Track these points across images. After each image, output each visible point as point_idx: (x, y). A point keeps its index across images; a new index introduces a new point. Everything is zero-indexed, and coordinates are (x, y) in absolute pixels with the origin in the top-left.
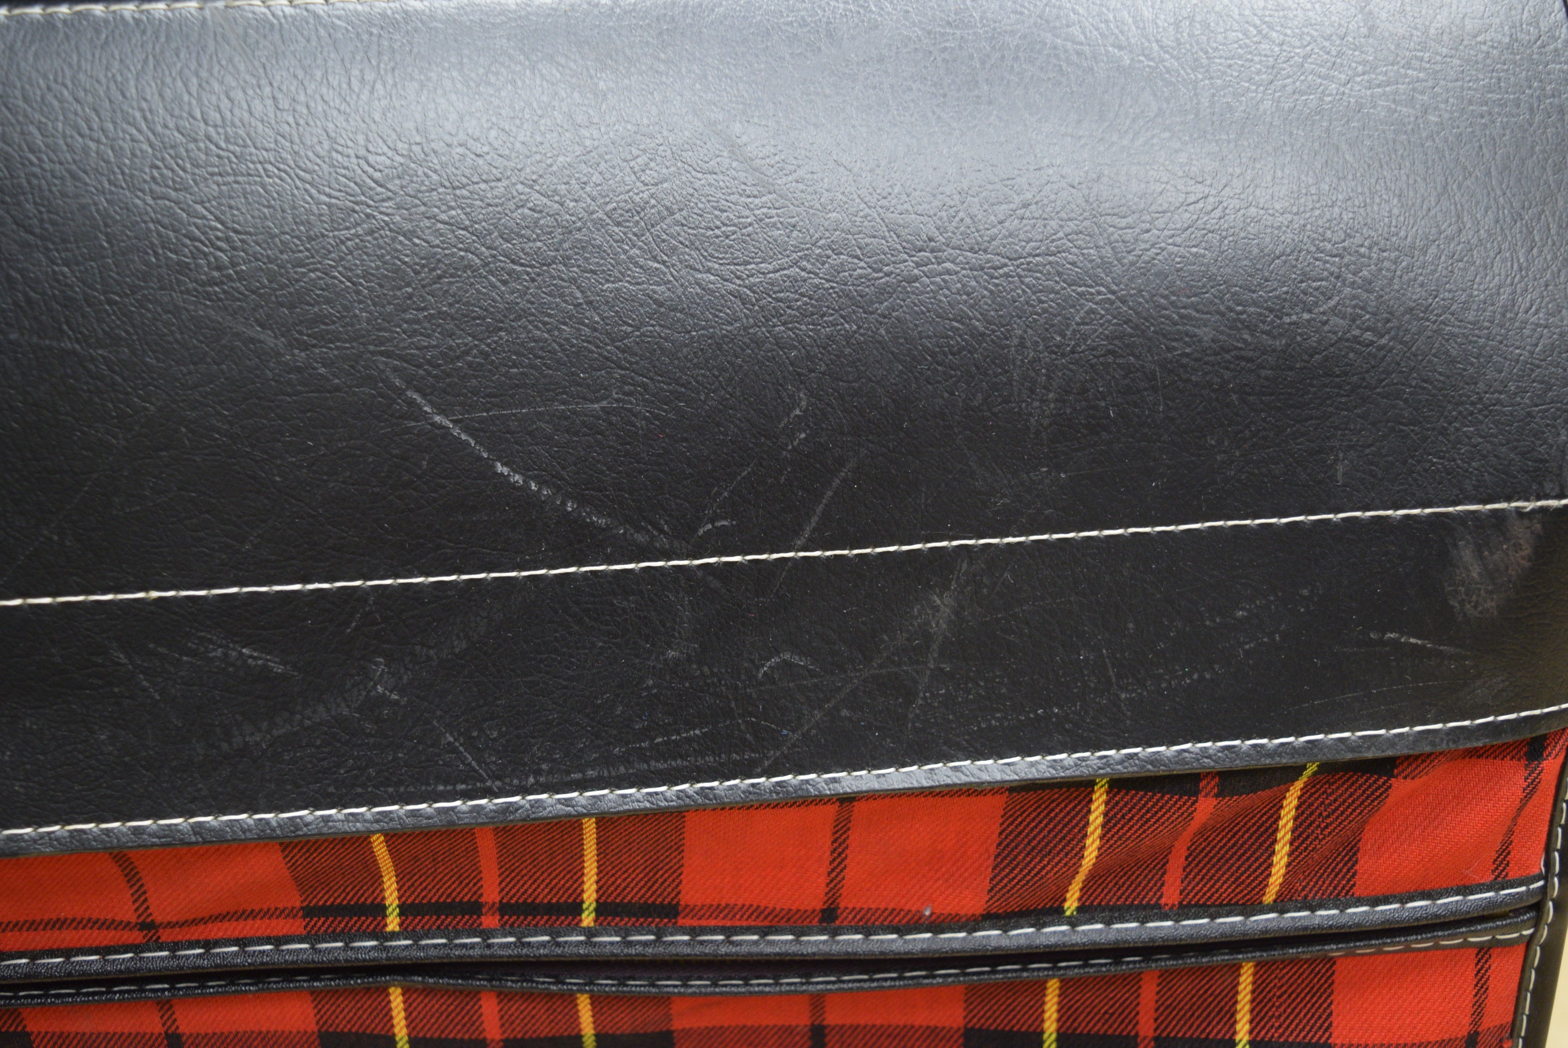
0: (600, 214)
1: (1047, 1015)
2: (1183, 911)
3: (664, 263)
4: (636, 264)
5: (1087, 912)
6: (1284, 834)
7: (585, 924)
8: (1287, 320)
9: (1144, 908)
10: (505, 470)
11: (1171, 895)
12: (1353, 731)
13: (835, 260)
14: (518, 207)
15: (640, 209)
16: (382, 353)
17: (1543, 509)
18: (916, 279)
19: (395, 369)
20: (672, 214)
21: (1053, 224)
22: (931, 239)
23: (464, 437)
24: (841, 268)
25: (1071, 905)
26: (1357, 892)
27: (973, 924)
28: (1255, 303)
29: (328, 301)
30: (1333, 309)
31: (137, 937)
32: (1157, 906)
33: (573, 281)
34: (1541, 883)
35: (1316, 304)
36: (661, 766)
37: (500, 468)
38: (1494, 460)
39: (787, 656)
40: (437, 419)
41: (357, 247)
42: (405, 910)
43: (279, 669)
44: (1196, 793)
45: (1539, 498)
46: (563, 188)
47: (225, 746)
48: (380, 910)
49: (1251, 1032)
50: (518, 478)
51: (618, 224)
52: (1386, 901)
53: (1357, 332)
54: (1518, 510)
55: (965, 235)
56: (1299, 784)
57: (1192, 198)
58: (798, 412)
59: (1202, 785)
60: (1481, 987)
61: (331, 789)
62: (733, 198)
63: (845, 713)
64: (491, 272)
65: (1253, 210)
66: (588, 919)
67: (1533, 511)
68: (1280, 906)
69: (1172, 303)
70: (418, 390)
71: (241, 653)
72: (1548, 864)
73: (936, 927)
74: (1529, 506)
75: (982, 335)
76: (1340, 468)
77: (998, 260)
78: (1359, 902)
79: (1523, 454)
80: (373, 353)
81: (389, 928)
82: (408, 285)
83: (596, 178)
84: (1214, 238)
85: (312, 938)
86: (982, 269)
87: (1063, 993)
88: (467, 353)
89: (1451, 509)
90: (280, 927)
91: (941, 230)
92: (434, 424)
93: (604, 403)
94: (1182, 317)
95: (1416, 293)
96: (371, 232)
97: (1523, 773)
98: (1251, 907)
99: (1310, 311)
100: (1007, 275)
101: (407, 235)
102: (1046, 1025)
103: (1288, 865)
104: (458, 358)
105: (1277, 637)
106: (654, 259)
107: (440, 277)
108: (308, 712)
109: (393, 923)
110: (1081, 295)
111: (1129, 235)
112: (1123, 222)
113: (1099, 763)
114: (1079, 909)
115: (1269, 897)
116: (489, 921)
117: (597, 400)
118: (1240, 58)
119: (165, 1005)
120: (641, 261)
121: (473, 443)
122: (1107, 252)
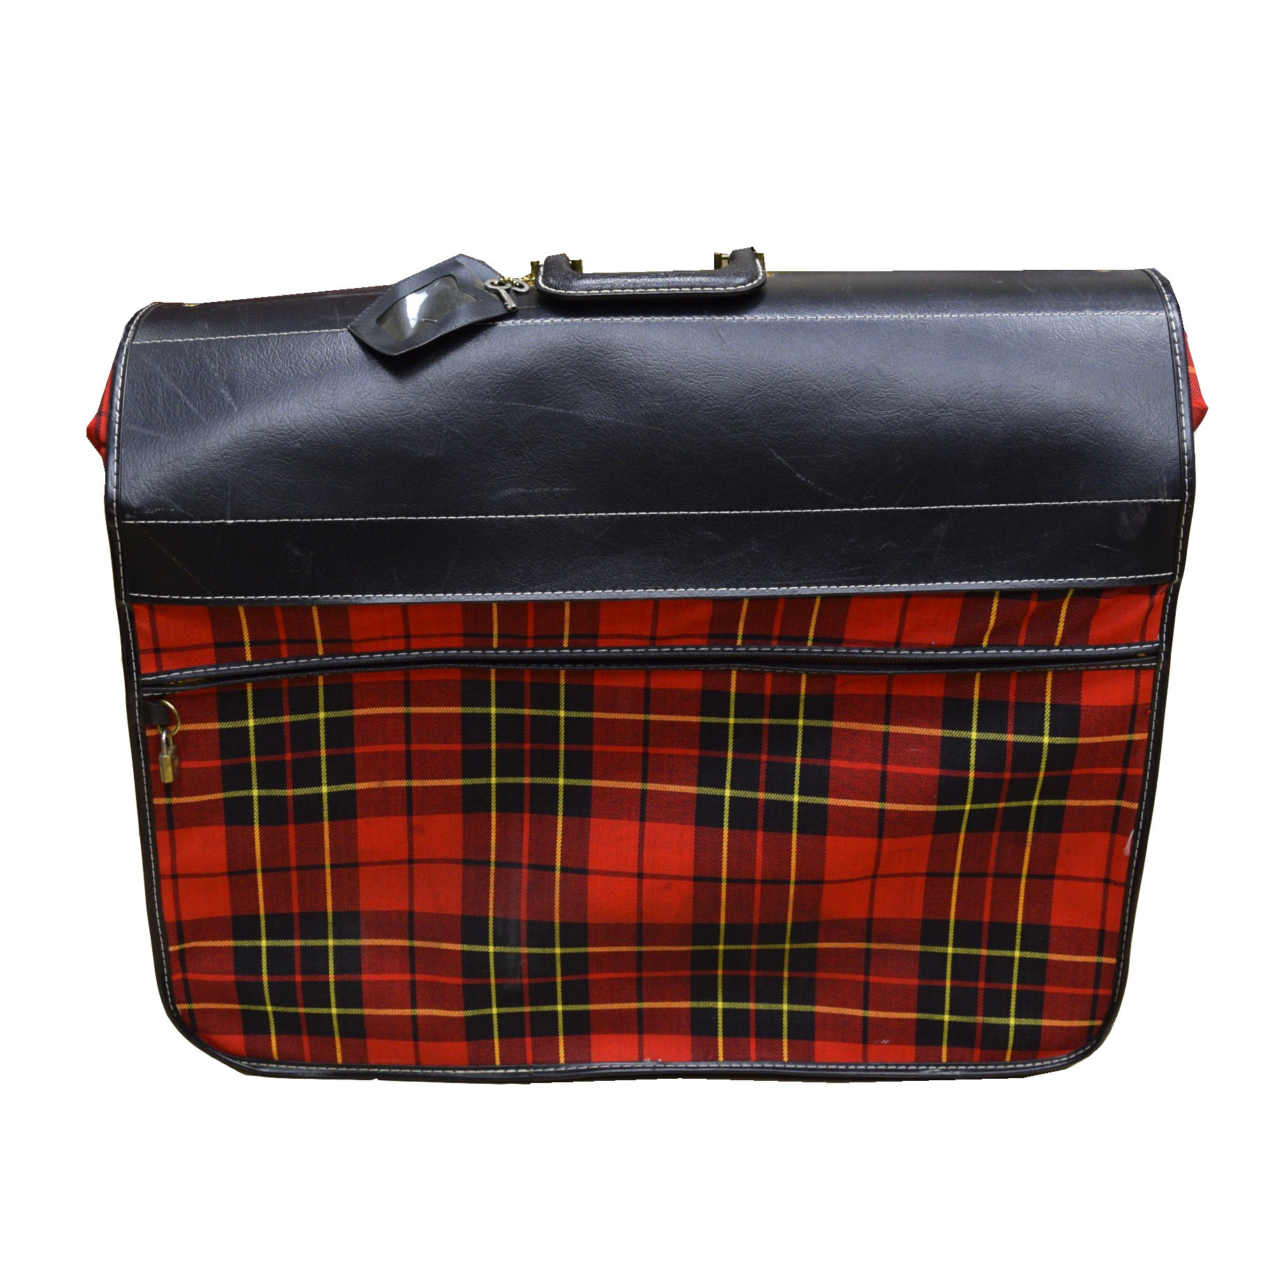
0: (835, 392)
1: (975, 692)
2: (1027, 647)
3: (855, 409)
4: (846, 410)
5: (990, 646)
6: (1062, 619)
7: (809, 645)
8: (1063, 435)
9: (1009, 646)
10: (800, 476)
11: (1021, 642)
12: (1085, 578)
13: (912, 410)
14: (808, 389)
15: (848, 391)
16: (762, 436)
17: (1151, 502)
18: (938, 417)
19: (765, 441)
20: (859, 393)
21: (986, 400)
22: (944, 404)
23: (787, 464)
24: (914, 413)
25: (985, 644)
26: (1089, 643)
27: (949, 649)
28: (1053, 429)
29: (745, 418)
30: (1079, 432)
31: (647, 643)
32: (1016, 645)
33: (825, 414)
34: (1158, 644)
35: (1074, 430)
36: (846, 579)
37: (798, 475)
38: (1134, 485)
39: (890, 543)
40: (778, 458)
41: (756, 400)
42: (744, 637)
43: (720, 540)
44: (1030, 599)
45: (1148, 499)
46: (823, 384)
47: (700, 565)
48: (736, 636)
49: (1051, 700)
50: (803, 479)
51: (841, 396)
52: (1100, 647)
53: (1087, 440)
54: (1142, 503)
55: (956, 404)
56: (1067, 599)
57: (1032, 394)
58: (898, 460)
59: (1032, 596)
60: (1137, 686)
61: (735, 582)
62: (880, 389)
63: (909, 564)
64: (799, 410)
65: (1053, 398)
66: (810, 643)
67: (1147, 503)
68: (1061, 647)
69: (1025, 429)
70: (773, 448)
71: (708, 534)
72: (1161, 637)
73: (936, 649)
74: (1146, 501)
75: (961, 437)
76: (1081, 486)
77: (967, 412)
78: (1089, 647)
79: (1144, 483)
80: (759, 435)
81: (738, 644)
82: (772, 413)
83: (834, 380)
84: (1040, 407)
85: (710, 645)
86: (961, 415)
87: (982, 677)
88: (790, 436)
89: (1118, 501)
90: (699, 642)
91: (948, 401)
92: (777, 460)
93: (834, 455)
94: (1028, 433)
95: (1108, 428)
96: (760, 396)
97: (1149, 600)
98: (1050, 646)
99: (1071, 432)
100: (969, 417)
101: (773, 397)
102: (975, 696)
103: (1063, 630)
104: (786, 438)
105: (1058, 543)
106: (852, 408)
107: (782, 411)
108: (728, 555)
109: (739, 642)
110: (994, 425)
111: (1011, 405)
112: (1009, 401)
113: (996, 585)
114: (987, 645)
115: (1057, 644)
116: (774, 643)
117: (831, 454)
118: (1052, 346)
119: (648, 673)
120: (848, 408)
121: (790, 466)
122: (1003, 411)
